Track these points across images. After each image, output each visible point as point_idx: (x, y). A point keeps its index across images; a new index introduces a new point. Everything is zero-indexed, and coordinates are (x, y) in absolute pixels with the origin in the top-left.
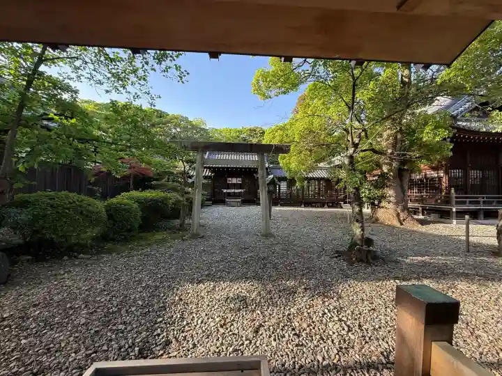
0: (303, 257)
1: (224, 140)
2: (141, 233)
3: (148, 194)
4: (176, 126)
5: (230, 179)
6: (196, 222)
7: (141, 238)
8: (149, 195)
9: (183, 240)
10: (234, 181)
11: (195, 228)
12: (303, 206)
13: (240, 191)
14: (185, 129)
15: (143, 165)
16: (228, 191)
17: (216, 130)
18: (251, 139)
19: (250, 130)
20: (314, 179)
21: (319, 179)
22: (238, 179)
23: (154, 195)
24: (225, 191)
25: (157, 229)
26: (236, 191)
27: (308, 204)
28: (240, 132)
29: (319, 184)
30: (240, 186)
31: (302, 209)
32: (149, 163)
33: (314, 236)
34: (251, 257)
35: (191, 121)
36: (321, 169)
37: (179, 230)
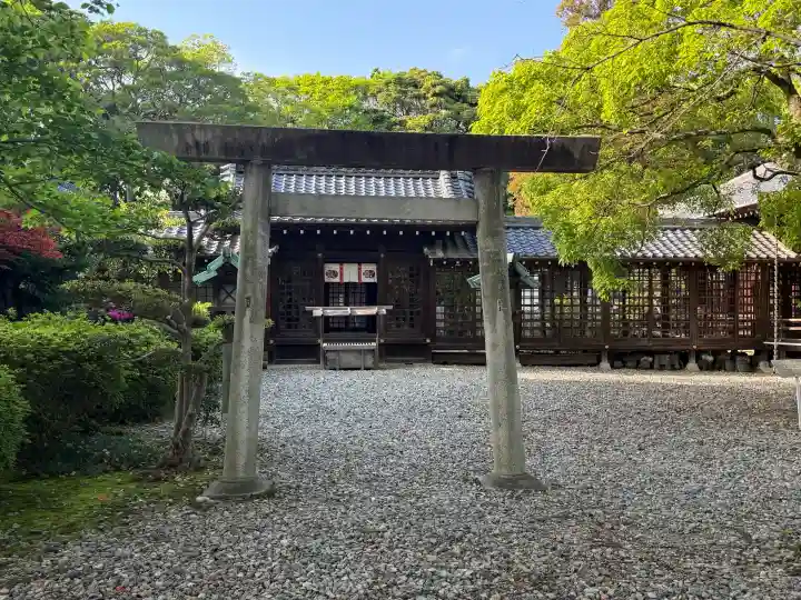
0: (686, 573)
1: (302, 122)
2: (25, 479)
3: (46, 329)
4: (118, 68)
5: (336, 267)
6: (243, 434)
7: (30, 503)
8: (48, 332)
9: (198, 506)
10: (350, 273)
11: (241, 461)
12: (605, 364)
13: (372, 311)
14: (156, 77)
15: (30, 219)
16: (330, 312)
17: (272, 82)
18: (400, 116)
19: (399, 81)
20: (648, 263)
21: (665, 265)
22: (366, 268)
23: (67, 332)
24: (318, 312)
25: (82, 464)
26: (361, 311)
27: (624, 357)
28: (363, 90)
29: (666, 283)
30: (370, 294)
31: (605, 376)
32: (55, 211)
33: (693, 485)
34: (487, 574)
35: (175, 49)
36: (676, 224)
37: (171, 467)
